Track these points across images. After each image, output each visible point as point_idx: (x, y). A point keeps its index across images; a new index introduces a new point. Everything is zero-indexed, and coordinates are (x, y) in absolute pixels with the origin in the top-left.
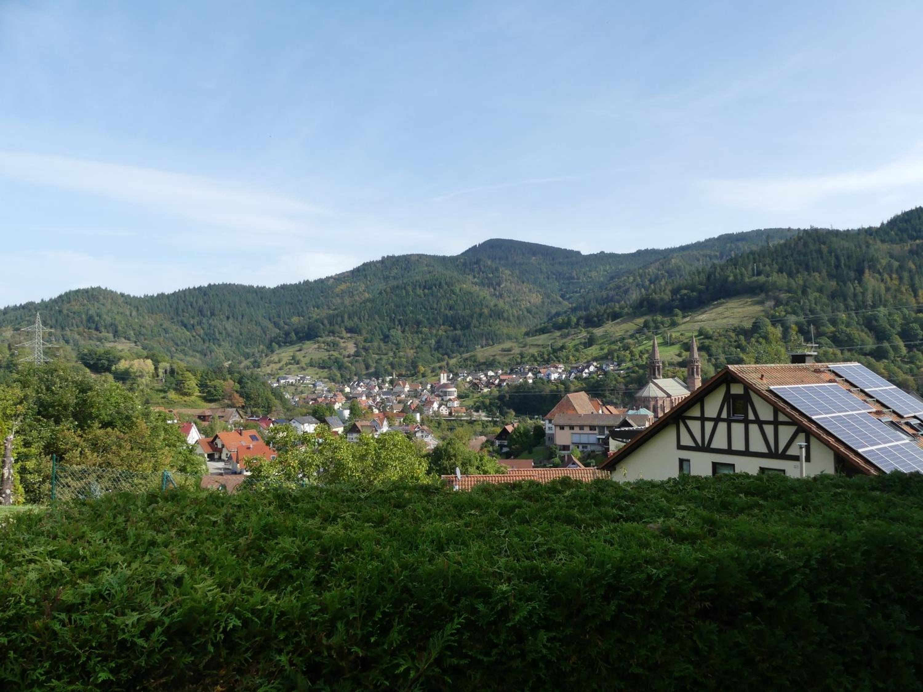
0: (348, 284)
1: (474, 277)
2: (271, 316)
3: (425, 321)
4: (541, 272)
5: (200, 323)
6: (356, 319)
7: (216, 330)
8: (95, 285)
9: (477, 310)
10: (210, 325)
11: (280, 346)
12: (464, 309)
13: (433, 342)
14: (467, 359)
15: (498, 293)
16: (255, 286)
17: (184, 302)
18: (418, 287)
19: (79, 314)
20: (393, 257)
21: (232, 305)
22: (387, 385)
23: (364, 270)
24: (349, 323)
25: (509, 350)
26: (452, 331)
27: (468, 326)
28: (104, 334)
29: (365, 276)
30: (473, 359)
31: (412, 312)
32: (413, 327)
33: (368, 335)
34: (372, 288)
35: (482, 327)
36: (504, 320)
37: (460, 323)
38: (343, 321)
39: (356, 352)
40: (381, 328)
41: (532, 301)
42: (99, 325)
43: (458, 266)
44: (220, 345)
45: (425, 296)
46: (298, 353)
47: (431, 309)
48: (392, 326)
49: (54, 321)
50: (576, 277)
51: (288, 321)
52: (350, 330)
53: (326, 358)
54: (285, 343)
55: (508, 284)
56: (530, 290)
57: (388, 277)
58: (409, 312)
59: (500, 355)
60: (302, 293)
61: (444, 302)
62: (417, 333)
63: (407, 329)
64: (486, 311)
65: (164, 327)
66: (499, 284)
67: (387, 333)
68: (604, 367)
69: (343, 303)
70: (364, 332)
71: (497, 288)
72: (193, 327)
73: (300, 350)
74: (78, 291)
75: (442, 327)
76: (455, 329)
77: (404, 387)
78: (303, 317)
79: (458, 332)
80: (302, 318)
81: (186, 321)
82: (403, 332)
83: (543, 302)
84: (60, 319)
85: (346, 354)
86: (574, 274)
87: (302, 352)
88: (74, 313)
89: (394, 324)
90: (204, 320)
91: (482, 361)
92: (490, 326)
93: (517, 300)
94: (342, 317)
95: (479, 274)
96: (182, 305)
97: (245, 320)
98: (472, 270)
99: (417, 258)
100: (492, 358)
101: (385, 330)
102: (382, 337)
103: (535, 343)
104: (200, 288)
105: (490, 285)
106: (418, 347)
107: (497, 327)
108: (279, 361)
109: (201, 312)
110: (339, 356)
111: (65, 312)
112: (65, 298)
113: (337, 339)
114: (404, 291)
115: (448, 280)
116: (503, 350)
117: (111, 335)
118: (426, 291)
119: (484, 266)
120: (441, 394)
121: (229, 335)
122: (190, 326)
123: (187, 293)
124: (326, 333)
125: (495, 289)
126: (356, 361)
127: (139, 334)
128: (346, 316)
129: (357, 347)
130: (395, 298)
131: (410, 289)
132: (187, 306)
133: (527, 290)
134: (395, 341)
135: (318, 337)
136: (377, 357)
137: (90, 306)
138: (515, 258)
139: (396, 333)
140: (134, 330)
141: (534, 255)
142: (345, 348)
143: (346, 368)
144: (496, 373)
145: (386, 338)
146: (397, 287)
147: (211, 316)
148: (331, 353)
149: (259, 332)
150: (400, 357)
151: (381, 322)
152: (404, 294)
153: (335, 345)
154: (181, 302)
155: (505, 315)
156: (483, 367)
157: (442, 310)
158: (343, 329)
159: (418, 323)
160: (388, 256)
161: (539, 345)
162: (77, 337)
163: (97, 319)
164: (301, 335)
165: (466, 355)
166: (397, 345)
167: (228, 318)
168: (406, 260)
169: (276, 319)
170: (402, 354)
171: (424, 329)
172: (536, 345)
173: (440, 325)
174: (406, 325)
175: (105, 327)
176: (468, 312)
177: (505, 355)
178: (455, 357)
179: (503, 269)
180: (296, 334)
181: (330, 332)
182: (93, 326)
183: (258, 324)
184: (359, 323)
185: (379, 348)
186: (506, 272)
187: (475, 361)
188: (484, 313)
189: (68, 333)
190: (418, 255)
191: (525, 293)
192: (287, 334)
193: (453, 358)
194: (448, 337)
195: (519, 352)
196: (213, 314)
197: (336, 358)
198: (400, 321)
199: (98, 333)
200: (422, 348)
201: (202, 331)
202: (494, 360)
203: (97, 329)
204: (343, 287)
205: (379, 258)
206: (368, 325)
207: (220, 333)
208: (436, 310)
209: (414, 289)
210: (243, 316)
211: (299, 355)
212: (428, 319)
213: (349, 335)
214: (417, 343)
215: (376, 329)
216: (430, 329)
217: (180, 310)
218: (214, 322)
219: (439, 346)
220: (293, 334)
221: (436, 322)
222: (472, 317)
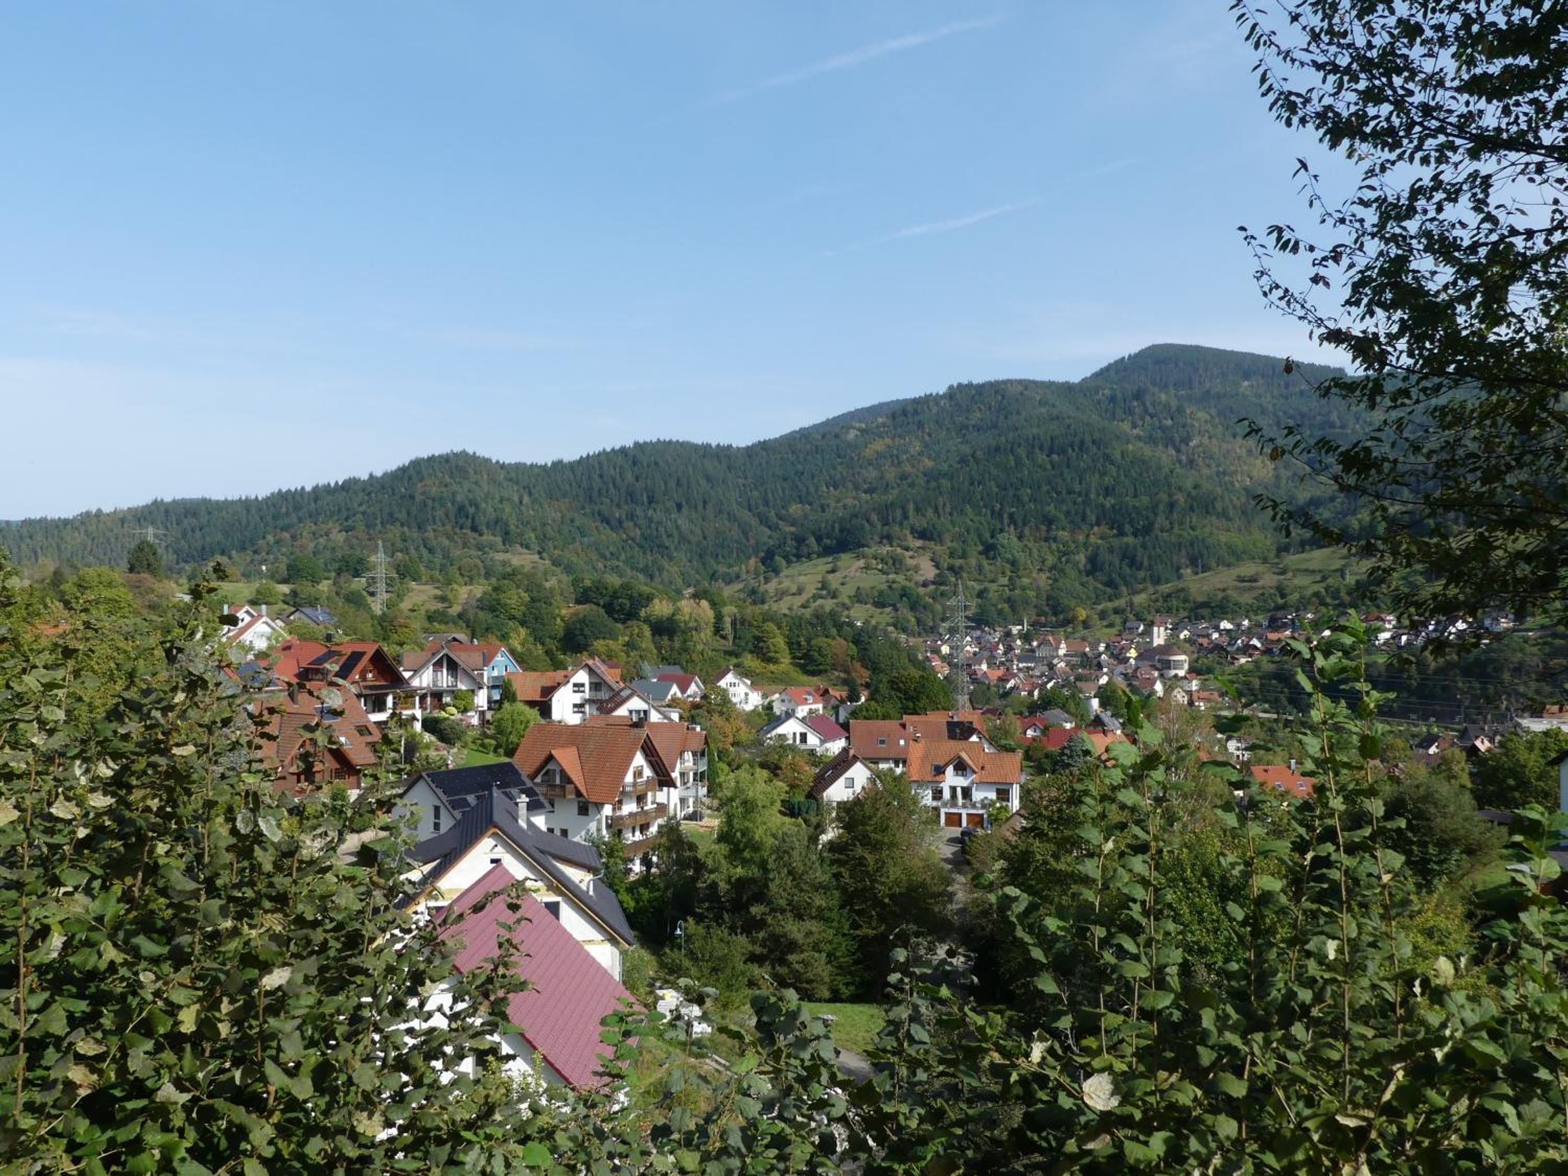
0: (888, 440)
1: (1134, 426)
2: (752, 502)
3: (1062, 517)
4: (1264, 412)
5: (631, 516)
6: (930, 513)
7: (662, 530)
8: (457, 449)
9: (1163, 496)
10: (651, 520)
11: (789, 562)
12: (1135, 496)
13: (1081, 558)
14: (1169, 595)
15: (1184, 458)
16: (714, 445)
17: (601, 476)
18: (1037, 450)
19: (440, 500)
20: (970, 386)
21: (684, 481)
22: (1019, 642)
23: (916, 412)
24: (920, 522)
25: (1253, 580)
26: (1114, 536)
27: (1147, 530)
28: (487, 538)
29: (920, 425)
30: (1182, 595)
31: (1033, 499)
32: (1038, 529)
33: (954, 544)
34: (936, 448)
35: (1176, 530)
36: (1218, 515)
37: (1131, 522)
38: (906, 516)
39: (938, 575)
40: (977, 529)
41: (1255, 473)
42: (477, 522)
43: (1099, 402)
44: (671, 559)
45: (1053, 467)
46: (830, 576)
47: (1069, 492)
48: (999, 526)
49: (404, 514)
50: (1338, 423)
51: (783, 512)
52: (923, 535)
53: (884, 586)
54: (799, 557)
55: (1206, 440)
56: (1250, 452)
57: (964, 427)
58: (1026, 499)
59: (1236, 588)
60: (801, 456)
61: (1094, 480)
62: (1046, 540)
63: (1027, 532)
64: (1180, 498)
65: (577, 523)
66: (1186, 440)
67: (991, 541)
68: (1487, 622)
69: (882, 478)
70: (947, 537)
71: (1183, 448)
72: (620, 522)
73: (833, 571)
74: (432, 459)
75: (1096, 529)
76: (1121, 533)
77: (1057, 648)
78: (810, 504)
79: (1130, 540)
80: (807, 507)
81: (606, 513)
82: (1020, 538)
83: (1277, 477)
84: (414, 510)
85: (920, 579)
86: (1334, 417)
87: (837, 574)
88: (434, 500)
89: (1002, 522)
90: (639, 511)
91: (1200, 599)
92: (1193, 528)
93: (1224, 473)
94: (903, 508)
95: (1143, 419)
96: (597, 483)
97: (710, 512)
98: (1130, 412)
99: (1020, 388)
100: (1220, 595)
101: (987, 535)
102: (981, 548)
103: (1304, 566)
104: (623, 451)
105: (1169, 442)
106: (1054, 567)
107: (1207, 530)
108: (800, 592)
109: (632, 497)
110: (908, 584)
111: (419, 498)
112: (412, 472)
113: (899, 550)
114: (1011, 458)
115: (1096, 435)
116: (1241, 579)
117: (499, 539)
118: (1055, 457)
119: (1153, 404)
120: (1159, 665)
121: (683, 539)
122: (614, 523)
123: (603, 458)
124: (877, 538)
125: (1178, 451)
126: (942, 594)
127: (543, 538)
128: (911, 506)
129: (937, 566)
130: (995, 472)
131: (1022, 452)
132: (606, 483)
133: (1243, 452)
134: (1008, 556)
135: (863, 546)
136: (978, 587)
137: (455, 487)
138: (1208, 385)
139: (1008, 539)
140: (534, 530)
141: (1246, 376)
142: (917, 569)
143: (925, 607)
144: (1239, 625)
145: (989, 550)
146: (997, 449)
147: (650, 502)
148: (892, 576)
149: (735, 533)
150: (1024, 589)
151: (976, 519)
152: (1013, 463)
153: (896, 564)
154: (596, 477)
155: (1219, 506)
156: (1205, 612)
157: (1092, 496)
158: (908, 532)
159: (1049, 521)
160: (960, 385)
161: (1313, 572)
162: (446, 542)
163: (472, 510)
164: (828, 542)
165: (1165, 588)
166: (1013, 563)
167: (679, 507)
168: (997, 392)
169: (762, 508)
170: (1026, 581)
171: (1061, 533)
172: (1306, 570)
173: (1092, 526)
174: (1024, 524)
175: (488, 526)
176: (1145, 500)
177: (1244, 590)
178: (1143, 590)
179: (1194, 408)
180: (819, 539)
181: (882, 537)
182: (469, 523)
183: (732, 517)
184: (935, 519)
185: (980, 568)
186: (1200, 415)
187: (1186, 601)
188: (1177, 501)
189: (431, 534)
190: (1020, 382)
191: (1239, 458)
192: (800, 540)
193: (1138, 593)
194: (1111, 550)
195: (1275, 584)
196: (651, 500)
197: (904, 588)
198: (1011, 516)
199: (476, 535)
200: (1062, 571)
201: (638, 531)
202: (1226, 598)
203: (474, 529)
204: (878, 446)
205: (942, 390)
206: (953, 524)
207: (669, 536)
208: (1080, 494)
209: (1030, 454)
210: (705, 503)
211: (834, 581)
212: (1068, 513)
213: (919, 543)
214: (1051, 560)
215: (968, 531)
216: (1072, 532)
217: (595, 493)
218: (658, 515)
219: (1094, 566)
220: (812, 541)
221: (1084, 519)
222: (1154, 509)
